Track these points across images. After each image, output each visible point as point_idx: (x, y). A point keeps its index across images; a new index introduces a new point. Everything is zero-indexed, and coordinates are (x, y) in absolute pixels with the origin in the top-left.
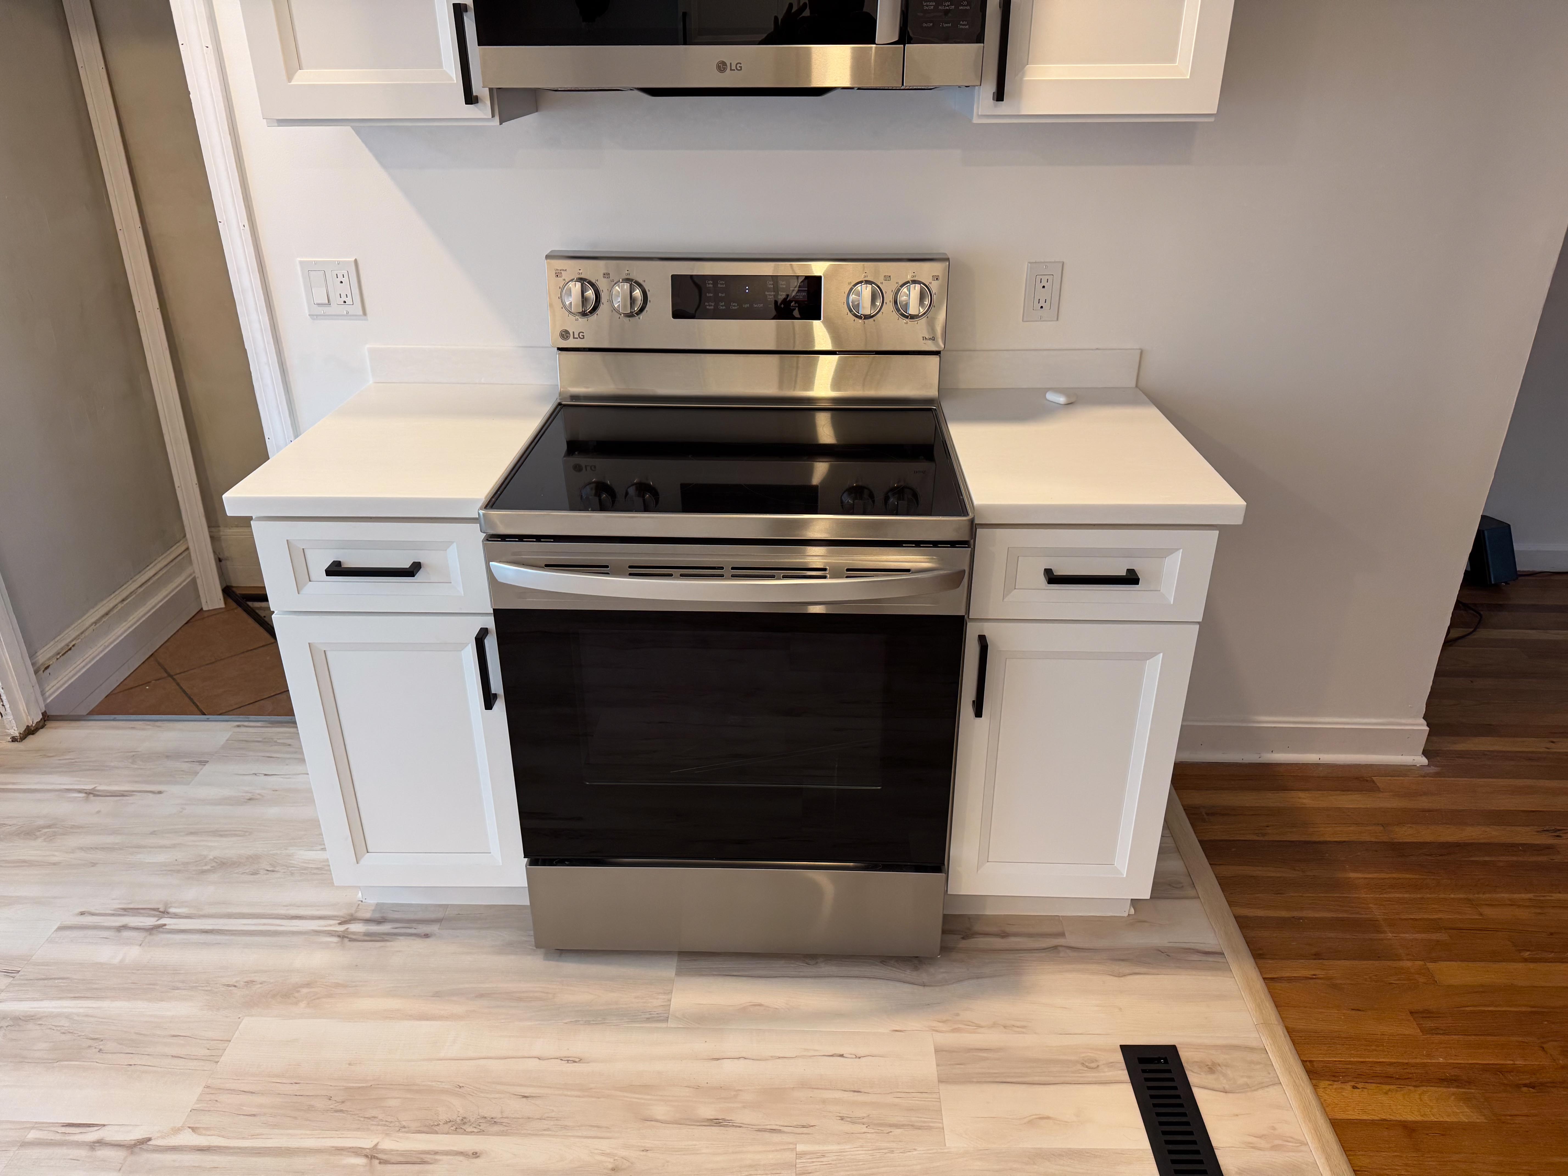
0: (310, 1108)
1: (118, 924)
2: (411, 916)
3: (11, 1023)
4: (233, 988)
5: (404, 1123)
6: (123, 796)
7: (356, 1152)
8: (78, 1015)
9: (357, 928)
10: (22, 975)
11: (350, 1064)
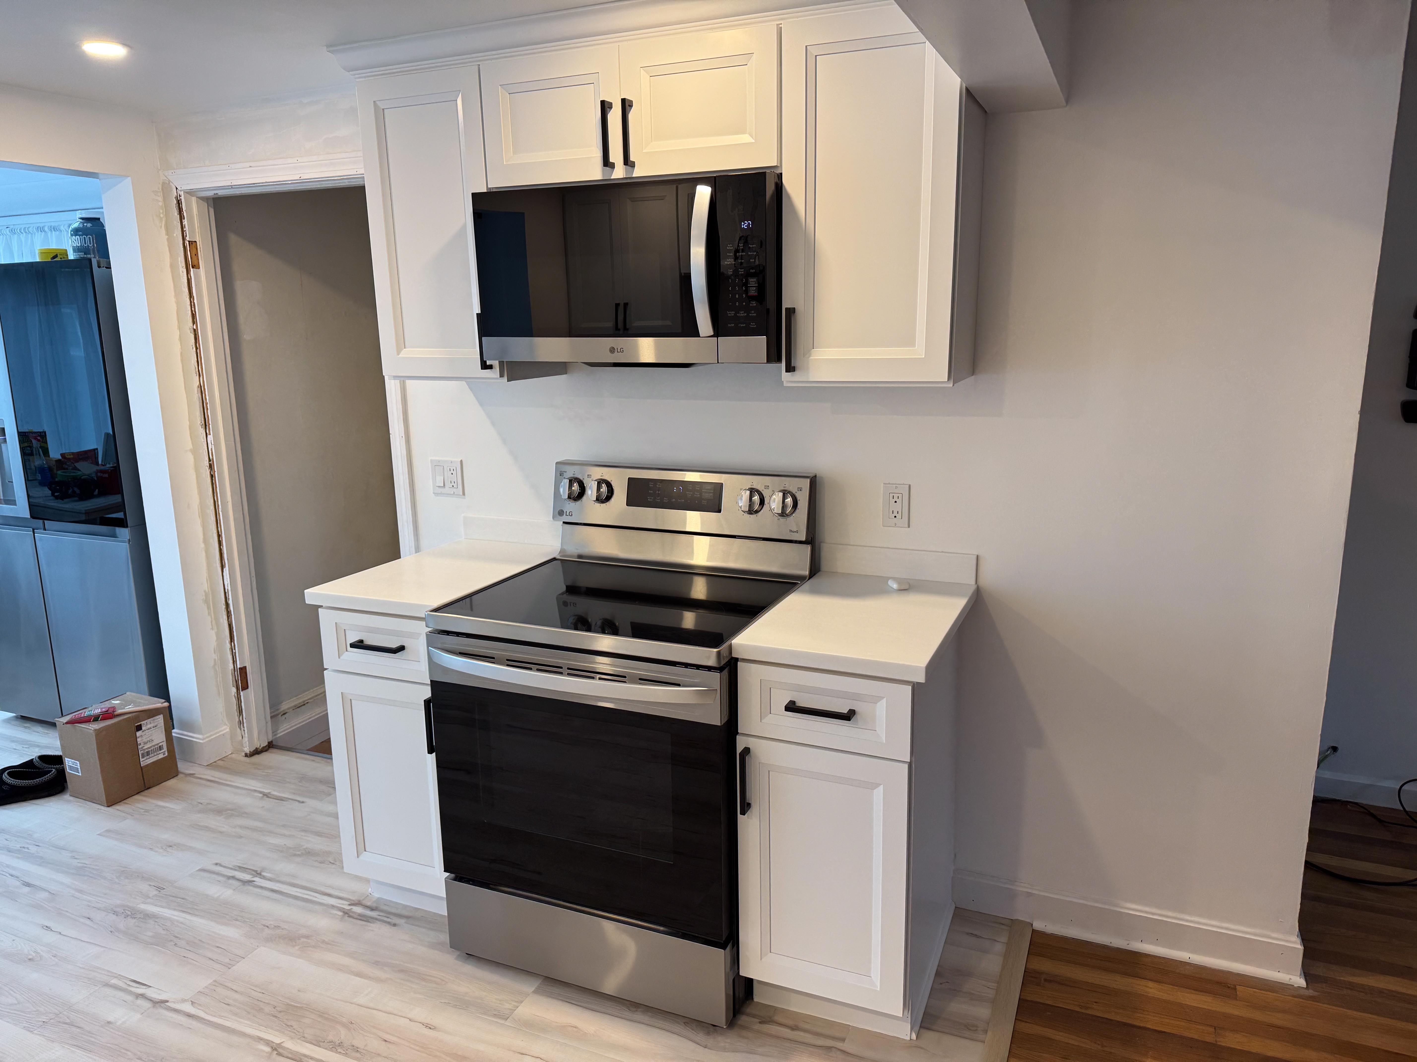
0: (261, 1010)
1: (230, 875)
2: (394, 911)
3: (142, 917)
4: (267, 928)
5: (306, 1035)
6: (282, 800)
7: (268, 1043)
8: (177, 921)
9: (358, 910)
10: (166, 892)
11: (299, 991)
